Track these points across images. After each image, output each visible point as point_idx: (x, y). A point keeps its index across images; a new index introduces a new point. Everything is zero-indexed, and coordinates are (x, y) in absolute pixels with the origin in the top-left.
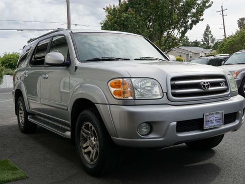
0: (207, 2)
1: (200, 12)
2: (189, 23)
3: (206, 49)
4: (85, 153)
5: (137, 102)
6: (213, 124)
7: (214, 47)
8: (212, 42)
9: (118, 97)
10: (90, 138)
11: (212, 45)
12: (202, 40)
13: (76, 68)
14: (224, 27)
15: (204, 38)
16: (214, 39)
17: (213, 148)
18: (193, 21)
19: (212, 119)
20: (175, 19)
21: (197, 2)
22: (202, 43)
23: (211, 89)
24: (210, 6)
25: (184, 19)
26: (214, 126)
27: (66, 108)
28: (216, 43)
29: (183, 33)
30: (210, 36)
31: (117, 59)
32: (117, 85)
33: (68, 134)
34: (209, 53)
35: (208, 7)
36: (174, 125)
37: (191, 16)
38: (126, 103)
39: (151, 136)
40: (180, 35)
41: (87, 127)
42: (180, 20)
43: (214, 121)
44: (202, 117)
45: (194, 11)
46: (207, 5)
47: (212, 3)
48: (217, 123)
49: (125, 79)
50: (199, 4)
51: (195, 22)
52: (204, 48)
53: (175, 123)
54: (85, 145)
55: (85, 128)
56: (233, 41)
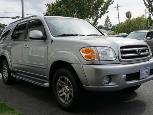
0: (110, 1)
1: (106, 7)
2: (99, 14)
3: (107, 30)
4: (61, 97)
5: (101, 62)
6: (144, 76)
7: (111, 29)
8: (110, 26)
9: (88, 59)
10: (64, 87)
11: (110, 28)
12: (104, 25)
13: (52, 41)
14: (119, 17)
15: (106, 24)
16: (111, 25)
17: (135, 91)
18: (101, 13)
19: (143, 72)
20: (91, 11)
21: (104, 1)
22: (104, 27)
23: (142, 54)
24: (112, 3)
25: (96, 12)
26: (145, 77)
27: (45, 67)
28: (113, 27)
29: (96, 20)
30: (109, 22)
31: (77, 35)
32: (87, 51)
33: (47, 84)
34: (109, 33)
35: (111, 4)
36: (124, 77)
37: (100, 10)
38: (93, 63)
39: (110, 84)
40: (94, 22)
41: (63, 80)
42: (94, 12)
43: (145, 74)
44: (139, 71)
45: (102, 6)
46: (110, 3)
47: (113, 1)
48: (146, 75)
49: (92, 48)
50: (105, 3)
51: (103, 14)
52: (105, 30)
53: (125, 75)
54: (60, 92)
55: (61, 80)
56: (124, 25)
